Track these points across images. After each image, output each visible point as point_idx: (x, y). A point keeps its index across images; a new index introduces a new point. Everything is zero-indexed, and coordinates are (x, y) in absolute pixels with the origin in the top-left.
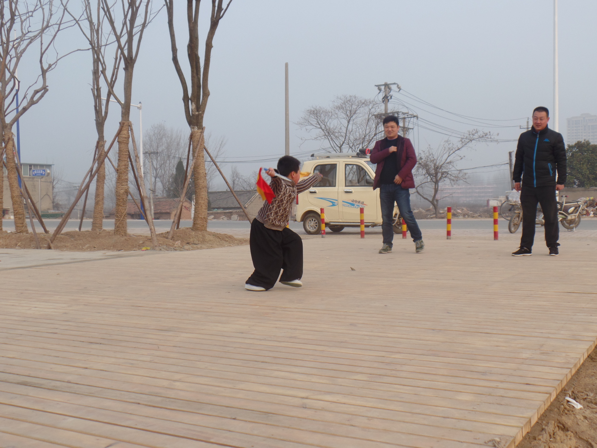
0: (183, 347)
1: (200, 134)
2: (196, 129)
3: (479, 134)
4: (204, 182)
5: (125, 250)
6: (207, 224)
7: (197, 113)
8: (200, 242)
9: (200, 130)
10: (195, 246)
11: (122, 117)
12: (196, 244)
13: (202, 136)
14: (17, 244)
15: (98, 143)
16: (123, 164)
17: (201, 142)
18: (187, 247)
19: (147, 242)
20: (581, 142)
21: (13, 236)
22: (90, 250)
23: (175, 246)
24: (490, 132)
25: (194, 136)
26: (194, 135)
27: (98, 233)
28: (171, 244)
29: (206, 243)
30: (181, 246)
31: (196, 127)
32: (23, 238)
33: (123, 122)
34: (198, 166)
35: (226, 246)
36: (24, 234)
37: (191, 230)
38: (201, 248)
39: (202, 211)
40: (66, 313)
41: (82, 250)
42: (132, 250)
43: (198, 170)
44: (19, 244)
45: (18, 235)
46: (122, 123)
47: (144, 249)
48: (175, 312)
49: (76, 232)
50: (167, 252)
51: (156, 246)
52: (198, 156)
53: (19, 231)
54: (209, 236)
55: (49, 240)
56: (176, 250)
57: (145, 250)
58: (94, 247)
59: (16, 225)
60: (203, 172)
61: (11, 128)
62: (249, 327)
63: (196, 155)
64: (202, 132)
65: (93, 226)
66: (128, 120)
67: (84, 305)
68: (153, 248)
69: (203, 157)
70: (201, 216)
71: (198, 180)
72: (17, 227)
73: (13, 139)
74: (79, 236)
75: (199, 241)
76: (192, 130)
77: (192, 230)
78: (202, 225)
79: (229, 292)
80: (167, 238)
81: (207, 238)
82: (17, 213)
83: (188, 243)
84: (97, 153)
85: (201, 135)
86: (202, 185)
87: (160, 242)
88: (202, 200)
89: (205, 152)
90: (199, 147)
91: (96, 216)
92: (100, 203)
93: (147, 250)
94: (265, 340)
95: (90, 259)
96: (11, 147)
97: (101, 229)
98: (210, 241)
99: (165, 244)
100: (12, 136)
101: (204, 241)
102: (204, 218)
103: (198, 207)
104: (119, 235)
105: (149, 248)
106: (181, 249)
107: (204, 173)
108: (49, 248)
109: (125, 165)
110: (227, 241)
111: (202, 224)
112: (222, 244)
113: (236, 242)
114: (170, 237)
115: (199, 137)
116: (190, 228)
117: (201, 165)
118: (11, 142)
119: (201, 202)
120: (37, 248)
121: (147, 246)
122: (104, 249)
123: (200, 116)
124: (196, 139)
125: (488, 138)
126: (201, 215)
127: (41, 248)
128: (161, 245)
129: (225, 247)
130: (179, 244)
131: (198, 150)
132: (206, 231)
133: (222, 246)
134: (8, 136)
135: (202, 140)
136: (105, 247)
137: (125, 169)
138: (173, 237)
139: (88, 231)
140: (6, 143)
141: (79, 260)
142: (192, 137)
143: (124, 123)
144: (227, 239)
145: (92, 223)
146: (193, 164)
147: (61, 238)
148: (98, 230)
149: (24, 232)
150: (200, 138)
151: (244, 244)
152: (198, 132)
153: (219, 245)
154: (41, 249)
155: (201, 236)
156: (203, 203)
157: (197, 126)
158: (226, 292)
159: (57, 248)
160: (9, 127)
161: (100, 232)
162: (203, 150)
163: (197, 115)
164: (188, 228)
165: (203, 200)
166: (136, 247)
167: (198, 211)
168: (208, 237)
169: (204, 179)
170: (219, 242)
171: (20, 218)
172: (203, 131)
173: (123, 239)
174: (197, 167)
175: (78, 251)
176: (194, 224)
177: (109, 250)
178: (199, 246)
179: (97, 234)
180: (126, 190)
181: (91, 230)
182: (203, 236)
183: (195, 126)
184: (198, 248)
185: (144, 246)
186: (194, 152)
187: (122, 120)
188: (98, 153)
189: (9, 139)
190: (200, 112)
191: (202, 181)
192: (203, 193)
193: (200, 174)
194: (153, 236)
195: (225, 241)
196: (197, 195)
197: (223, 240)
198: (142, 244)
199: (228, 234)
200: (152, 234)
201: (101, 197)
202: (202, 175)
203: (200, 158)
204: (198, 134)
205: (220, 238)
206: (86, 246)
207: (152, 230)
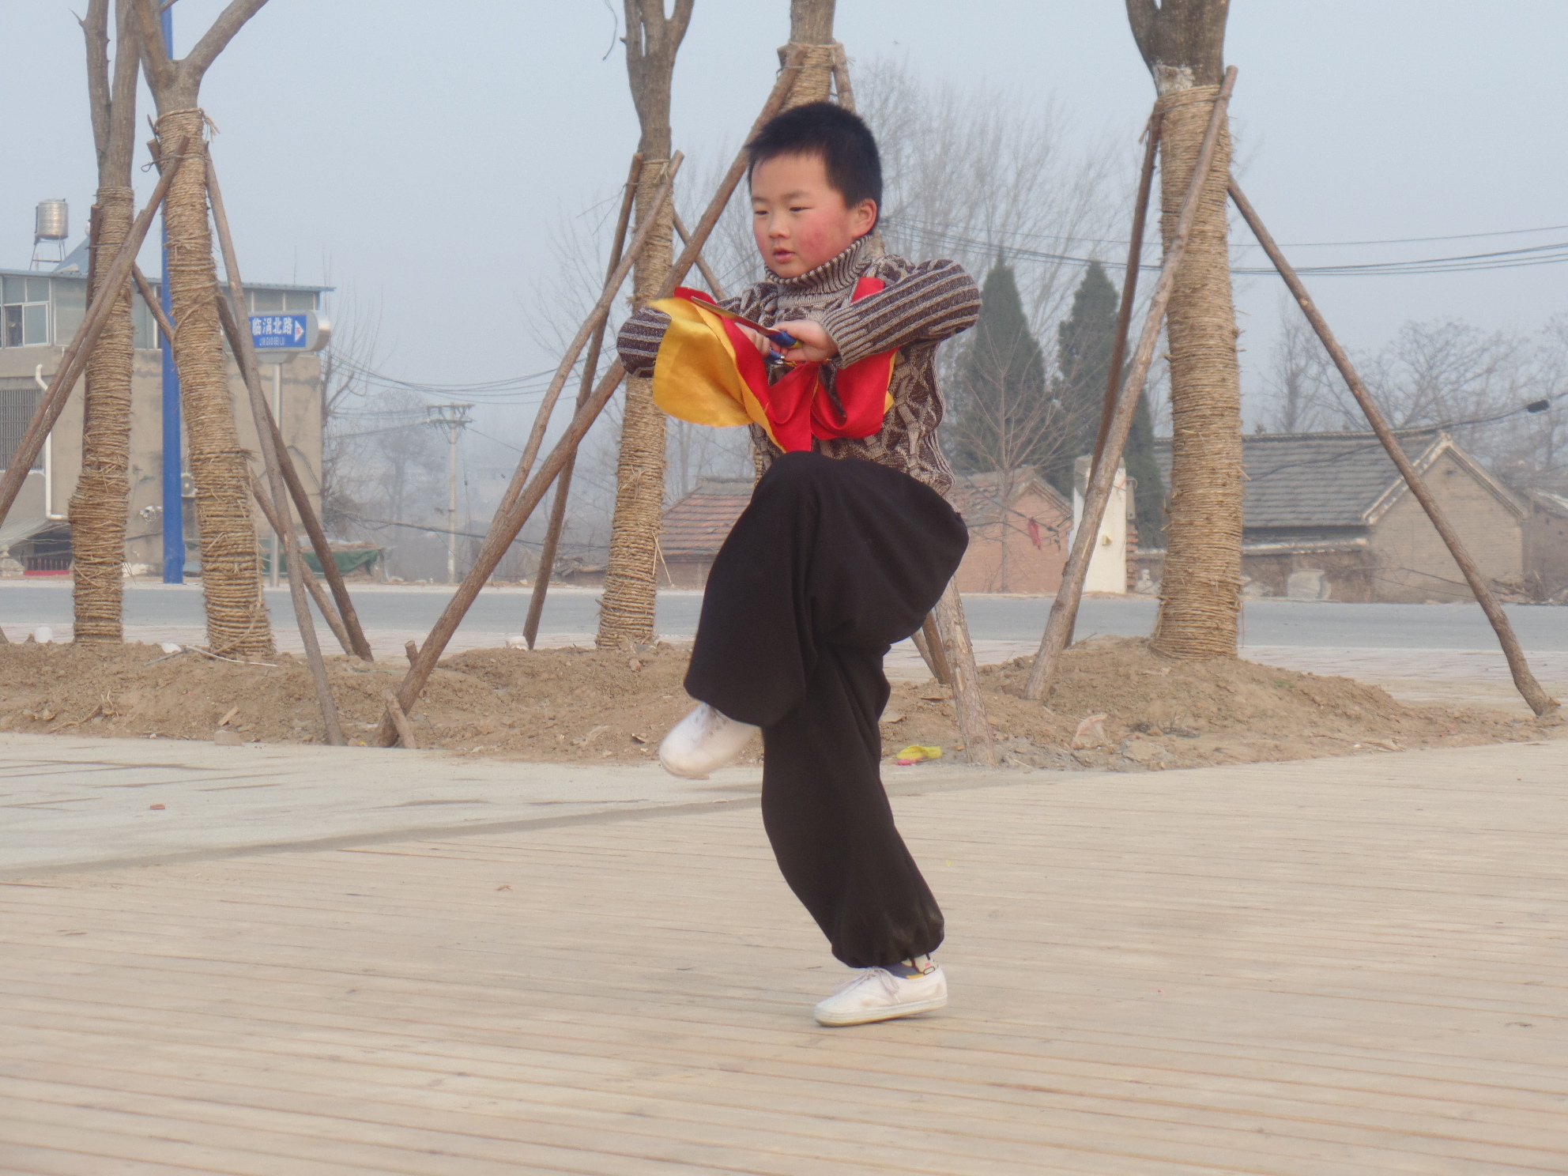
1: (1208, 107)
2: (1184, 81)
4: (1224, 380)
6: (1239, 622)
8: (1202, 722)
9: (1208, 90)
10: (1182, 744)
11: (796, 18)
12: (1187, 735)
13: (1217, 121)
14: (216, 717)
15: (639, 165)
17: (1214, 153)
18: (1141, 747)
19: (924, 717)
21: (198, 673)
22: (615, 755)
23: (1078, 740)
25: (1175, 123)
26: (1173, 115)
27: (635, 664)
28: (1052, 729)
29: (1239, 727)
30: (1109, 743)
31: (1188, 71)
32: (250, 682)
33: (800, 46)
34: (1195, 290)
35: (1357, 746)
36: (256, 659)
37: (1144, 651)
38: (1218, 757)
39: (1210, 545)
40: (639, 1114)
41: (570, 752)
43: (1192, 312)
44: (229, 715)
45: (221, 666)
46: (792, 54)
47: (907, 753)
48: (1260, 1131)
49: (508, 652)
50: (1038, 774)
51: (977, 741)
52: (1191, 236)
53: (226, 646)
54: (1253, 686)
55: (391, 697)
56: (1086, 765)
57: (918, 762)
58: (636, 740)
59: (209, 611)
60: (1220, 327)
61: (197, 84)
63: (1183, 229)
64: (1219, 100)
65: (604, 623)
66: (828, 39)
68: (962, 754)
69: (1222, 238)
70: (1203, 576)
71: (1191, 369)
72: (215, 621)
73: (206, 147)
74: (533, 675)
75: (1196, 716)
76: (1165, 86)
77: (1153, 650)
78: (1208, 624)
80: (1022, 695)
81: (1240, 699)
82: (218, 547)
83: (1140, 727)
84: (632, 223)
85: (1211, 113)
86: (1213, 399)
87: (994, 720)
88: (1212, 485)
89: (1232, 209)
90: (1199, 181)
91: (624, 567)
92: (646, 495)
93: (925, 760)
95: (630, 806)
96: (196, 189)
97: (650, 638)
98: (1263, 714)
99: (1020, 731)
100: (200, 129)
101: (1224, 718)
102: (1223, 584)
103: (1191, 524)
105: (935, 751)
106: (1112, 759)
107: (1226, 333)
108: (392, 739)
110: (1358, 718)
111: (1210, 617)
112: (1329, 734)
113: (1405, 723)
114: (1037, 688)
115: (1199, 124)
116: (1143, 641)
117: (1211, 286)
118: (193, 163)
119: (1204, 496)
120: (328, 742)
121: (923, 740)
123: (1209, 8)
124: (1181, 137)
126: (1207, 570)
127: (345, 740)
128: (1000, 736)
129: (1351, 753)
130: (1099, 727)
131: (1193, 200)
132: (1233, 657)
133: (1339, 747)
134: (181, 128)
135: (1218, 143)
138: (1052, 691)
139: (580, 652)
140: (170, 166)
141: (574, 811)
142: (1159, 126)
143: (803, 56)
144: (1355, 709)
145: (597, 608)
146: (1170, 282)
147: (446, 685)
148: (630, 645)
149: (253, 649)
150: (1205, 133)
151: (1458, 738)
152: (1194, 101)
153: (1315, 740)
154: (346, 744)
155: (1208, 688)
156: (1220, 504)
157: (1192, 62)
158: (1508, 1024)
159: (431, 739)
160: (183, 80)
161: (644, 656)
162: (1221, 203)
163: (1191, 0)
164: (1127, 644)
165: (1220, 482)
167: (1189, 545)
168: (1245, 694)
169: (1225, 365)
170: (1313, 724)
171: (231, 577)
172: (1225, 92)
174: (1187, 296)
175: (552, 761)
176: (1165, 616)
178: (1206, 743)
181: (594, 646)
182: (1221, 686)
183: (1178, 65)
184: (1201, 759)
185: (905, 741)
186: (1170, 212)
187: (793, 38)
188: (638, 221)
189: (184, 146)
191: (1217, 377)
192: (1220, 446)
193: (1203, 337)
194: (963, 681)
195: (1349, 717)
196: (1187, 456)
197: (1336, 715)
198: (897, 728)
199: (1362, 676)
200: (958, 670)
201: (650, 465)
202: (1212, 342)
203: (1205, 247)
204: (1193, 110)
205: (1314, 701)
206: (592, 735)
207: (958, 650)
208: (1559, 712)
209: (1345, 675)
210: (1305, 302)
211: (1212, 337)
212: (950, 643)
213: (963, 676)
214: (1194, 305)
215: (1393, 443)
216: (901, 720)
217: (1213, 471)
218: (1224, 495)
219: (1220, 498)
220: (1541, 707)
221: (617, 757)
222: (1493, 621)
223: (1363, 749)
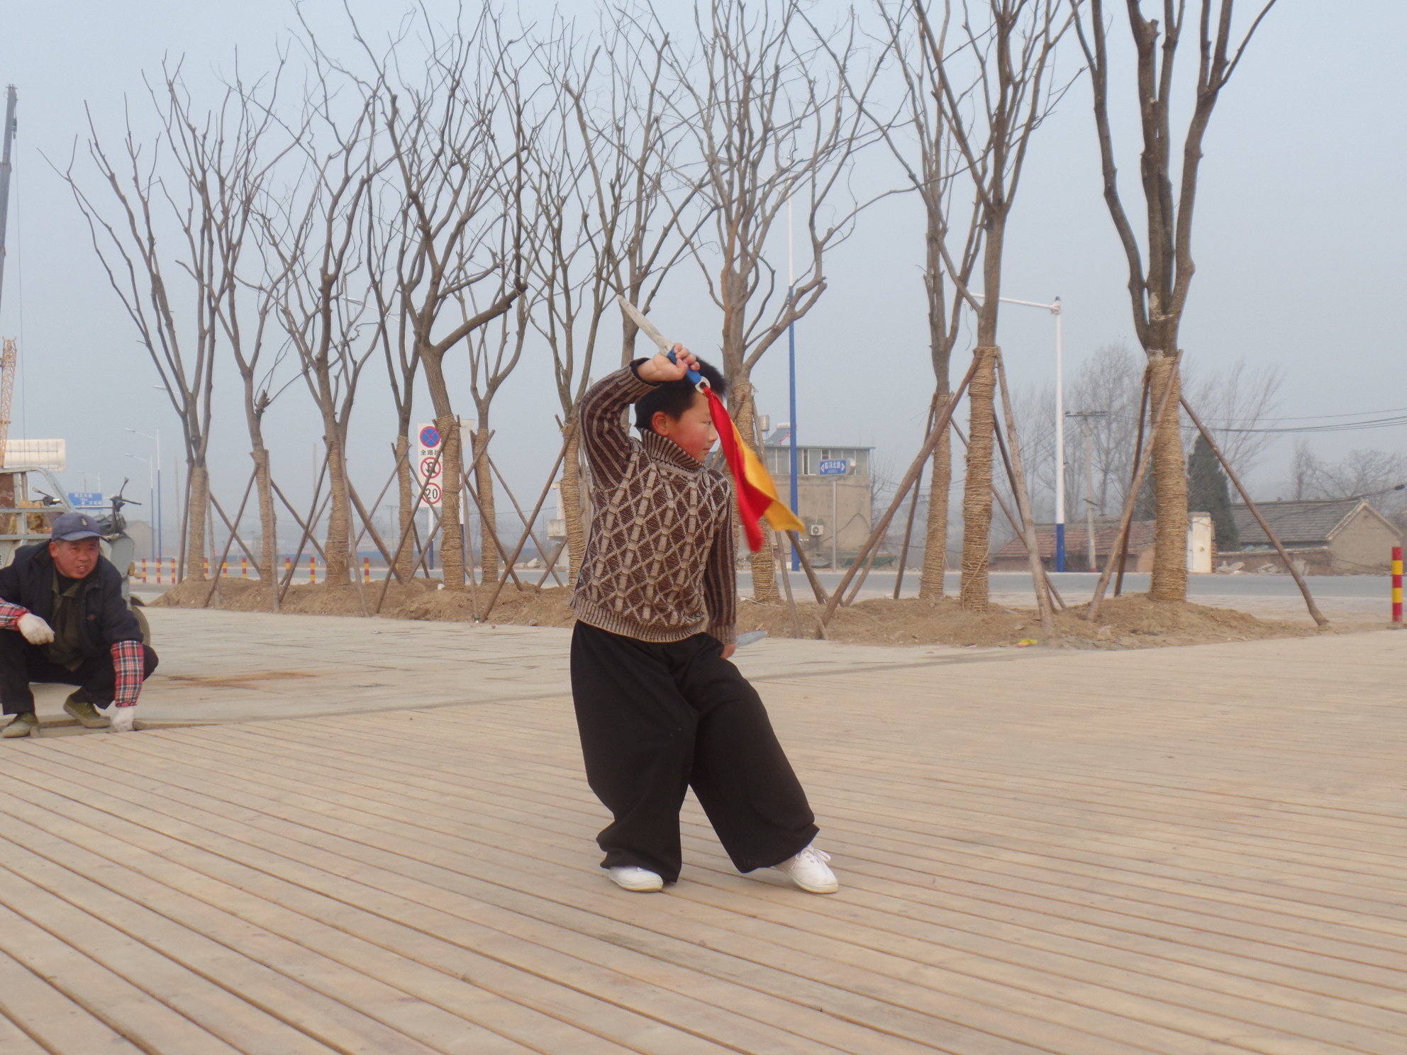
0: (989, 886)
1: (1171, 367)
2: (1160, 356)
4: (1179, 482)
5: (981, 645)
6: (1187, 586)
7: (1162, 318)
8: (1164, 629)
9: (1170, 359)
10: (1149, 638)
11: (980, 337)
12: (1154, 634)
13: (1174, 372)
14: (755, 627)
15: (936, 398)
16: (981, 444)
17: (1173, 386)
18: (1126, 640)
19: (1032, 627)
21: (750, 609)
23: (1099, 637)
25: (1156, 374)
26: (1155, 371)
27: (932, 605)
28: (1089, 632)
29: (1181, 631)
30: (1113, 638)
31: (1161, 351)
32: (769, 613)
33: (981, 348)
34: (1165, 445)
36: (773, 604)
37: (1144, 599)
38: (1165, 644)
39: (1173, 553)
41: (887, 642)
42: (995, 646)
43: (1164, 454)
44: (760, 626)
45: (758, 607)
46: (978, 351)
47: (1023, 642)
48: (1015, 799)
49: (886, 601)
50: (1075, 651)
51: (1050, 637)
52: (1163, 422)
53: (761, 598)
54: (1189, 614)
55: (819, 619)
56: (1098, 647)
57: (1026, 646)
58: (914, 637)
59: (755, 584)
60: (1177, 460)
61: (749, 373)
62: (1175, 848)
63: (1159, 419)
64: (1175, 364)
65: (922, 588)
66: (993, 345)
67: (825, 771)
68: (1044, 643)
69: (1177, 421)
70: (1170, 566)
71: (1164, 478)
72: (757, 588)
73: (753, 398)
74: (890, 609)
75: (1162, 626)
76: (1152, 358)
77: (1149, 598)
78: (1173, 586)
79: (1170, 757)
80: (1084, 618)
81: (1182, 619)
82: (757, 559)
83: (1134, 632)
84: (933, 421)
85: (1172, 369)
87: (1063, 628)
88: (1173, 527)
89: (1182, 410)
90: (1166, 398)
91: (930, 565)
92: (939, 534)
93: (1030, 645)
94: (1198, 883)
95: (893, 664)
96: (748, 415)
97: (942, 594)
98: (1192, 626)
99: (1074, 633)
100: (750, 391)
101: (1174, 627)
102: (1179, 570)
103: (1165, 544)
104: (971, 609)
105: (1034, 642)
106: (1113, 645)
107: (1179, 463)
108: (820, 636)
109: (985, 448)
110: (1235, 627)
111: (1173, 584)
112: (1219, 634)
113: (1257, 629)
114: (1092, 615)
115: (1166, 374)
116: (1145, 594)
117: (1173, 442)
118: (747, 404)
119: (1171, 532)
120: (795, 637)
121: (1031, 637)
122: (934, 642)
123: (1169, 325)
124: (1158, 380)
126: (1172, 564)
127: (802, 636)
128: (1063, 635)
129: (1227, 642)
130: (1108, 632)
131: (1163, 406)
132: (1184, 601)
133: (1219, 638)
134: (743, 391)
135: (1174, 382)
136: (937, 638)
137: (985, 457)
138: (1099, 616)
139: (915, 599)
140: (738, 406)
142: (1149, 375)
143: (982, 352)
144: (1234, 623)
145: (920, 582)
146: (1153, 441)
147: (848, 614)
148: (932, 597)
149: (772, 599)
150: (1169, 377)
152: (1164, 364)
153: (1211, 636)
154: (802, 638)
155: (1168, 614)
156: (1177, 535)
157: (1163, 348)
159: (836, 636)
160: (744, 371)
161: (938, 602)
162: (1176, 407)
163: (1162, 322)
164: (1138, 596)
166: (1004, 639)
167: (1164, 553)
168: (1185, 617)
170: (1214, 630)
171: (763, 570)
172: (1178, 360)
173: (978, 618)
174: (1162, 447)
175: (878, 645)
176: (1154, 584)
177: (945, 643)
178: (1159, 639)
179: (929, 605)
180: (987, 505)
181: (918, 597)
182: (1175, 614)
183: (1157, 349)
184: (1155, 644)
185: (1024, 637)
186: (1154, 411)
187: (979, 345)
188: (936, 421)
189: (744, 398)
190: (1171, 315)
191: (1175, 481)
192: (1177, 511)
193: (1169, 464)
194: (1045, 612)
195: (1230, 626)
196: (1163, 515)
197: (1224, 626)
198: (1021, 632)
199: (1241, 610)
201: (941, 522)
202: (1173, 467)
203: (1169, 426)
204: (1163, 368)
205: (1216, 619)
206: (897, 635)
208: (1329, 624)
209: (1233, 608)
213: (1045, 610)
214: (1164, 451)
215: (1255, 508)
217: (1174, 521)
218: (1179, 531)
220: (1321, 622)
221: (905, 644)
222: (1300, 585)
223: (1232, 641)
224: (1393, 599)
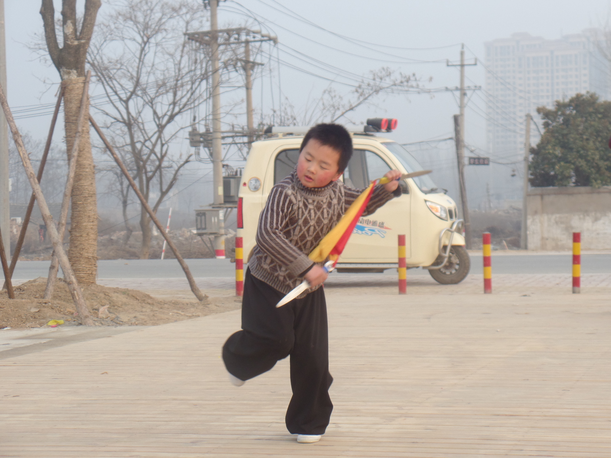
1: (82, 85)
2: (74, 75)
3: (393, 77)
4: (92, 184)
6: (97, 271)
7: (76, 43)
9: (82, 79)
13: (85, 90)
20: (582, 96)
23: (100, 315)
24: (414, 75)
25: (71, 90)
26: (70, 87)
30: (111, 316)
31: (75, 72)
39: (88, 244)
43: (80, 159)
47: (50, 323)
51: (87, 317)
57: (56, 326)
60: (90, 165)
63: (80, 129)
64: (85, 82)
69: (88, 132)
70: (86, 255)
71: (80, 180)
76: (66, 77)
78: (88, 272)
85: (84, 87)
86: (88, 190)
88: (89, 222)
93: (58, 325)
102: (93, 258)
103: (81, 236)
105: (62, 321)
107: (92, 167)
111: (89, 270)
115: (80, 91)
117: (86, 150)
119: (86, 226)
123: (82, 49)
124: (75, 94)
125: (412, 87)
126: (87, 253)
130: (106, 310)
132: (95, 284)
142: (64, 90)
152: (78, 83)
156: (92, 228)
157: (76, 68)
163: (76, 46)
165: (91, 220)
166: (29, 320)
167: (81, 244)
168: (115, 297)
169: (92, 179)
172: (87, 80)
183: (71, 69)
185: (46, 318)
186: (69, 122)
190: (83, 41)
191: (89, 183)
192: (91, 208)
193: (84, 168)
194: (78, 297)
196: (79, 211)
197: (145, 303)
198: (39, 314)
200: (75, 292)
202: (87, 170)
203: (85, 135)
204: (78, 86)
205: (137, 299)
207: (74, 285)
208: (209, 299)
210: (115, 156)
211: (87, 168)
212: (71, 282)
213: (77, 294)
214: (80, 156)
216: (39, 311)
217: (89, 217)
218: (93, 225)
219: (92, 226)
220: (201, 299)
222: (184, 268)
224: (237, 278)
